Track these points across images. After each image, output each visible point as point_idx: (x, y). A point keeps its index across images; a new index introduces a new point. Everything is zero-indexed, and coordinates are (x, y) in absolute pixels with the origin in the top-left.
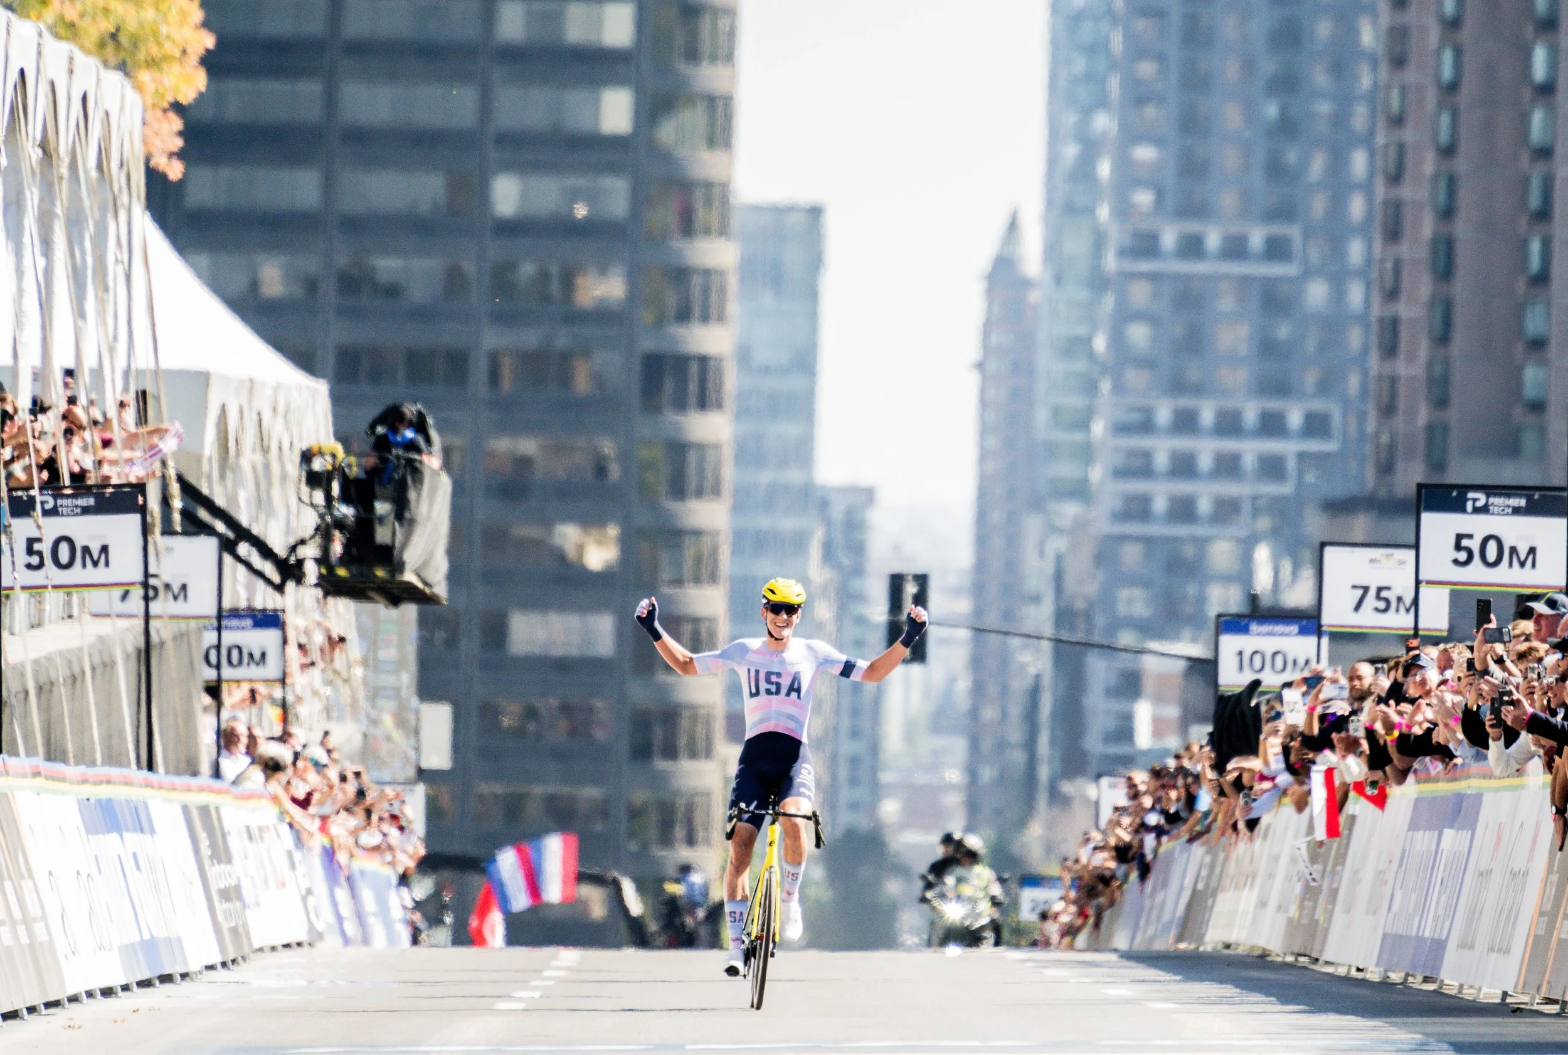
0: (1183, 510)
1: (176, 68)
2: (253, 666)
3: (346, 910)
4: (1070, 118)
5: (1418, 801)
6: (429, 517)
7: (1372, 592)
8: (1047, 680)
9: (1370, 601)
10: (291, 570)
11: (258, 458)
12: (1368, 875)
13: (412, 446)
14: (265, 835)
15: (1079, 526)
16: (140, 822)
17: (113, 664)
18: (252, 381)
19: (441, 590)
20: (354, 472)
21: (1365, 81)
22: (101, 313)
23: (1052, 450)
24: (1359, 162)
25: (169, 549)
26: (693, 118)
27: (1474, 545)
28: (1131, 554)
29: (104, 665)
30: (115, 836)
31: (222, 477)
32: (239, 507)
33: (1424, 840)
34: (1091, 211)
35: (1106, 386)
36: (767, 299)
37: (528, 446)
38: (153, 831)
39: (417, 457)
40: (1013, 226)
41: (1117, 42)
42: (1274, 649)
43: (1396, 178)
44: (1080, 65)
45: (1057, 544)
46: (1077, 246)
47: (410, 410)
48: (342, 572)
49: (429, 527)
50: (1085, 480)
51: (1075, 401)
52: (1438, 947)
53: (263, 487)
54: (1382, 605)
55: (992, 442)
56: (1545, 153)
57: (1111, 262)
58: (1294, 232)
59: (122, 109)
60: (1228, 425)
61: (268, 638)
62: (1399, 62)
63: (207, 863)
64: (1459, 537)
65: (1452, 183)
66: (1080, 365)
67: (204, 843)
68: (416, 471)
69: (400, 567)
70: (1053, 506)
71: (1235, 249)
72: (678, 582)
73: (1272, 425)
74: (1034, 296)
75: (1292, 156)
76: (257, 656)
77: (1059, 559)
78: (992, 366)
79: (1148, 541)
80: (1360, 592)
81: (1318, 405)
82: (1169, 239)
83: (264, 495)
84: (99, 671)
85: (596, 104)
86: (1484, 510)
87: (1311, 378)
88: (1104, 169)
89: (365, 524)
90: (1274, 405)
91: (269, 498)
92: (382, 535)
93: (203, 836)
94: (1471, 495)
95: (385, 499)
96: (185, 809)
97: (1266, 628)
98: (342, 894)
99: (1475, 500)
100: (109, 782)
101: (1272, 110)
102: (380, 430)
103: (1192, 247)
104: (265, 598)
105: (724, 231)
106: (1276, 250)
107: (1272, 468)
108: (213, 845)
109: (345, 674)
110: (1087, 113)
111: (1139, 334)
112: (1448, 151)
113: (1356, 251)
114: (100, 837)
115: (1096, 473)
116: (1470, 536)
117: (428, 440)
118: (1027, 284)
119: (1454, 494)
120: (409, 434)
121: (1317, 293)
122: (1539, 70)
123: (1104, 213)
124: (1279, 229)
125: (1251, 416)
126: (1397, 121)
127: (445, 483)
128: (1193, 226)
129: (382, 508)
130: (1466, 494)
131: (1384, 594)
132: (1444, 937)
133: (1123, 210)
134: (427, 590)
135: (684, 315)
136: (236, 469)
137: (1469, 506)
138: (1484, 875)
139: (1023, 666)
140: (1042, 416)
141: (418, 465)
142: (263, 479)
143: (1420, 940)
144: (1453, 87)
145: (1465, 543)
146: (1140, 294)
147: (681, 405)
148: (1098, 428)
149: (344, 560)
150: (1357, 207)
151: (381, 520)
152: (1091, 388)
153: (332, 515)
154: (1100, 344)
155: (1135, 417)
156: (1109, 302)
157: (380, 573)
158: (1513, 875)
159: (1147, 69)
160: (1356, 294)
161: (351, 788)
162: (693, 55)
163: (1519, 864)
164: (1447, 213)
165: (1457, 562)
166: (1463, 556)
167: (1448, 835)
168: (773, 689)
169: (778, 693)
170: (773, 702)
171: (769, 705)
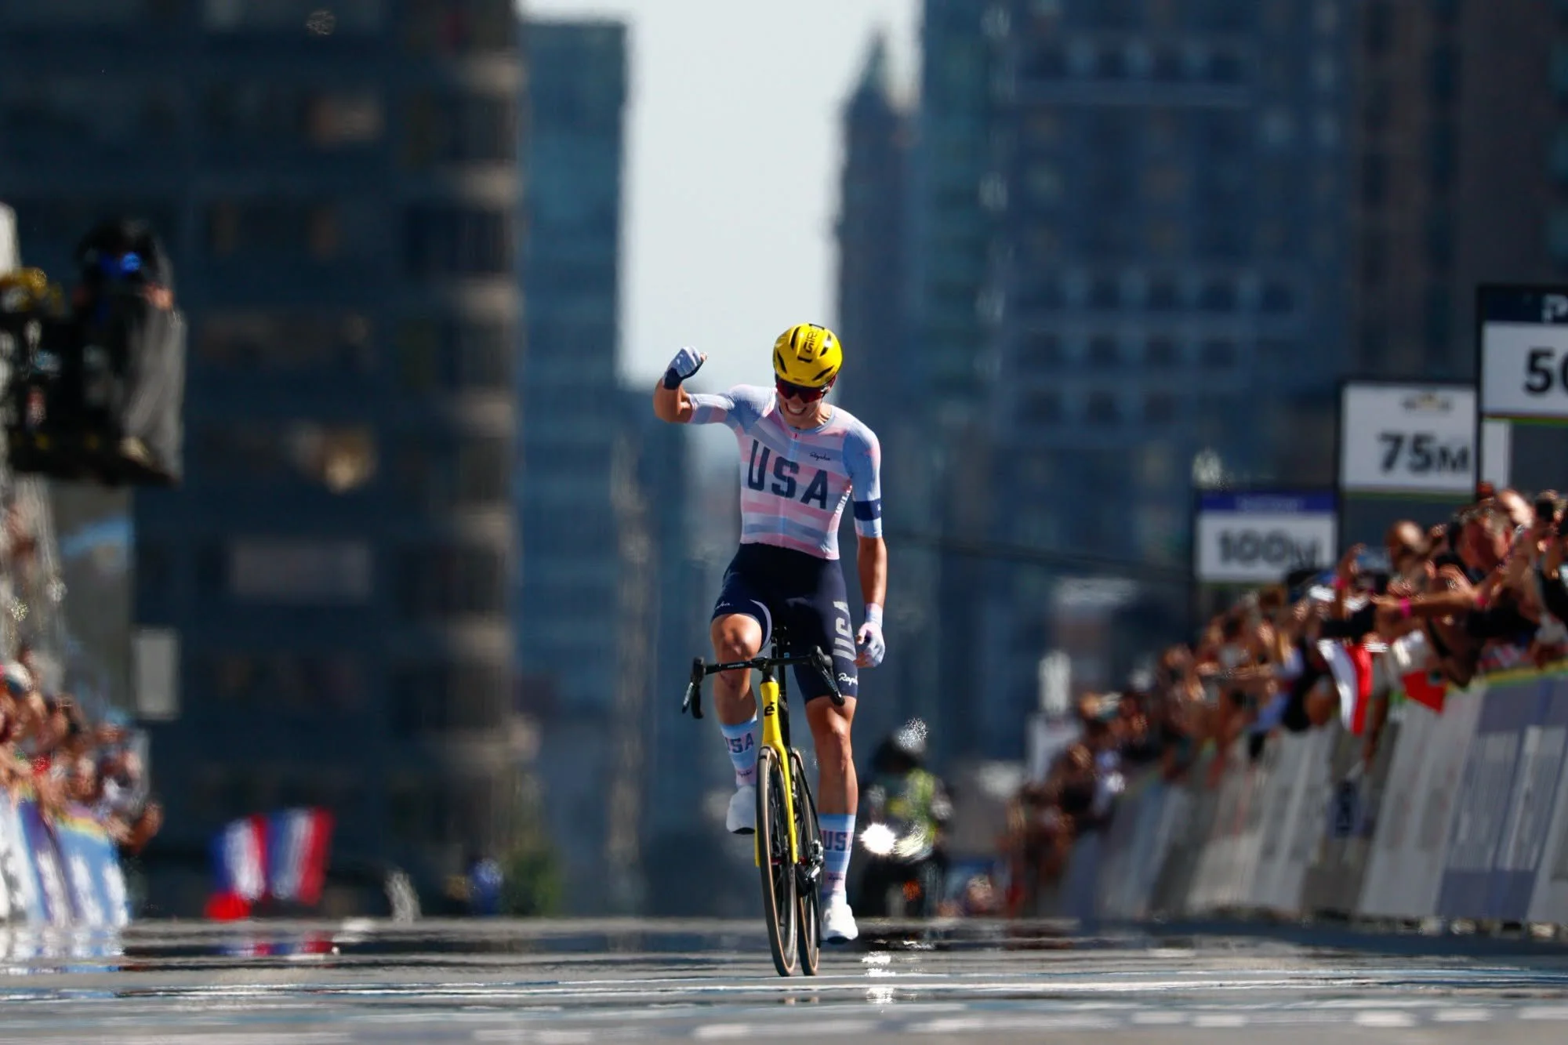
0: (1103, 411)
3: (52, 883)
5: (1489, 697)
7: (1406, 446)
9: (1405, 457)
12: (1420, 798)
13: (135, 278)
19: (173, 464)
20: (60, 307)
27: (1554, 364)
28: (1037, 472)
33: (1498, 746)
39: (141, 291)
40: (877, 54)
47: (133, 229)
48: (43, 443)
49: (158, 383)
52: (1524, 881)
54: (1420, 461)
57: (1007, 86)
58: (1246, 47)
60: (1162, 299)
64: (1534, 355)
66: (961, 223)
68: (140, 310)
69: (120, 433)
71: (1168, 69)
73: (1219, 300)
78: (858, 229)
79: (1061, 455)
80: (1389, 444)
81: (1279, 274)
87: (1270, 235)
89: (72, 378)
90: (1221, 274)
92: (95, 393)
94: (1549, 300)
95: (98, 344)
98: (47, 864)
99: (1555, 306)
103: (1111, 67)
106: (1222, 70)
107: (1218, 355)
111: (1045, 183)
113: (1325, 72)
116: (1549, 354)
117: (156, 269)
118: (897, 121)
119: (1527, 299)
120: (131, 261)
121: (1276, 128)
123: (1001, 21)
124: (1225, 43)
125: (1191, 287)
127: (177, 325)
128: (1112, 41)
129: (94, 357)
130: (1541, 299)
132: (1531, 866)
134: (156, 466)
135: (456, 151)
137: (1548, 314)
141: (141, 302)
143: (1497, 873)
145: (1543, 363)
146: (1044, 131)
147: (454, 269)
148: (993, 306)
149: (48, 425)
150: (1327, 15)
151: (94, 373)
152: (979, 255)
153: (28, 368)
154: (993, 194)
155: (1038, 286)
156: (1004, 139)
157: (93, 442)
160: (1327, 130)
161: (61, 723)
165: (1531, 389)
166: (1538, 380)
167: (1533, 735)
168: (784, 486)
169: (790, 493)
170: (782, 508)
171: (776, 511)
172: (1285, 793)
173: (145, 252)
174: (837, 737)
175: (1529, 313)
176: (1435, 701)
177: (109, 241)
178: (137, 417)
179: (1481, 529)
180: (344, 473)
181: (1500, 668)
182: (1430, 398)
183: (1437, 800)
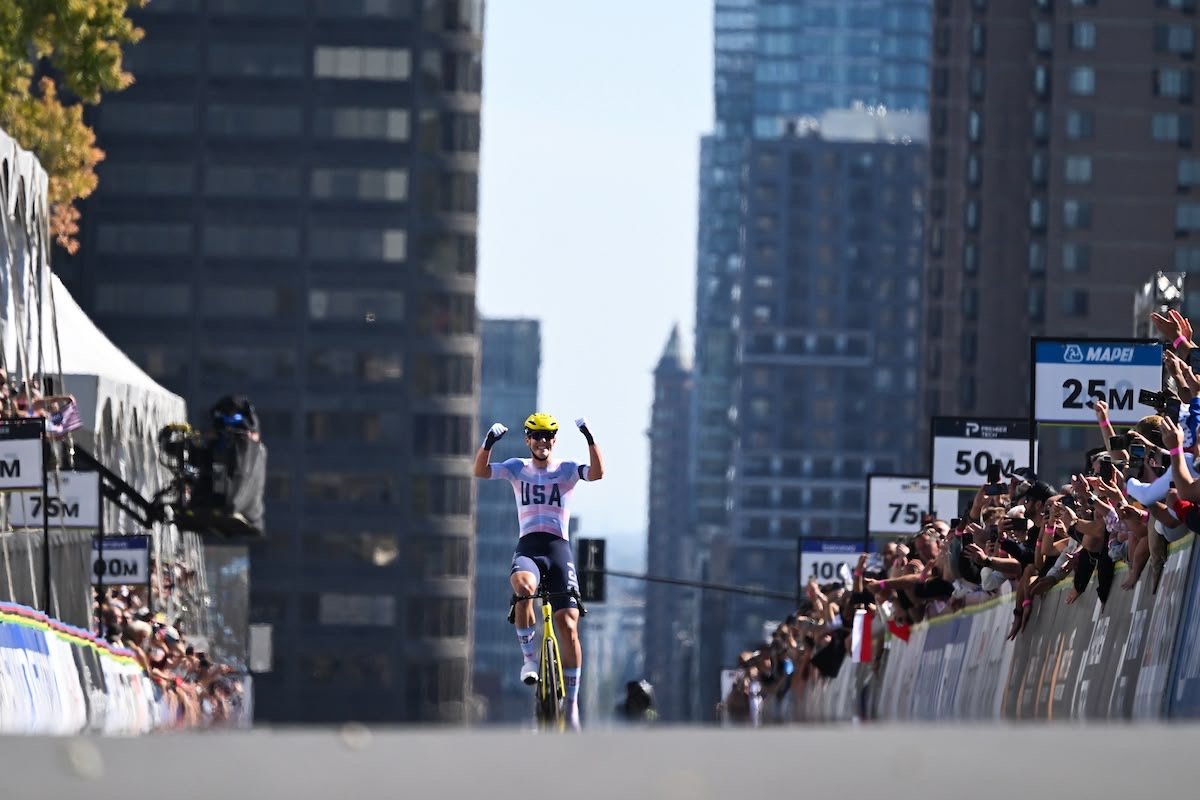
0: (789, 530)
1: (78, 175)
2: (128, 575)
4: (713, 259)
5: (930, 631)
6: (250, 475)
7: (904, 509)
8: (697, 647)
9: (902, 516)
10: (155, 512)
11: (134, 439)
13: (239, 425)
14: (133, 683)
15: (718, 541)
16: (39, 645)
17: (25, 552)
18: (129, 387)
19: (260, 525)
20: (199, 443)
21: (918, 231)
22: (18, 319)
23: (701, 489)
24: (913, 287)
25: (66, 480)
26: (448, 252)
27: (971, 458)
28: (755, 561)
29: (18, 552)
30: (20, 651)
31: (108, 451)
32: (120, 472)
33: (933, 657)
34: (727, 324)
35: (738, 444)
36: (502, 385)
37: (334, 479)
38: (47, 653)
39: (242, 432)
40: (674, 336)
41: (744, 206)
42: (839, 562)
43: (937, 293)
44: (719, 224)
45: (703, 556)
46: (717, 348)
47: (239, 401)
48: (190, 513)
49: (251, 481)
50: (723, 509)
51: (715, 455)
53: (138, 463)
54: (911, 518)
55: (659, 486)
56: (1040, 275)
57: (740, 356)
58: (868, 336)
59: (33, 176)
60: (822, 470)
61: (138, 555)
62: (938, 214)
63: (88, 688)
64: (961, 454)
65: (975, 295)
66: (718, 431)
67: (87, 674)
68: (243, 442)
69: (231, 509)
70: (700, 529)
71: (826, 347)
72: (439, 573)
74: (689, 384)
75: (867, 283)
76: (130, 567)
77: (705, 565)
78: (659, 433)
79: (767, 552)
80: (894, 509)
81: (884, 457)
82: (780, 340)
83: (138, 469)
84: (14, 555)
85: (381, 242)
86: (978, 435)
87: (880, 438)
88: (736, 293)
89: (207, 479)
90: (853, 456)
91: (142, 469)
92: (218, 487)
93: (86, 668)
94: (969, 424)
95: (219, 462)
96: (74, 647)
97: (832, 548)
99: (971, 428)
100: (16, 613)
101: (852, 252)
102: (217, 414)
103: (796, 346)
104: (139, 529)
105: (471, 330)
106: (855, 348)
108: (94, 677)
109: (196, 598)
110: (724, 257)
111: (760, 406)
112: (972, 274)
113: (910, 349)
114: (9, 650)
115: (730, 504)
116: (969, 453)
117: (252, 423)
118: (684, 376)
119: (957, 423)
120: (238, 417)
121: (883, 378)
122: (1035, 216)
123: (736, 322)
124: (857, 334)
125: (838, 464)
126: (937, 254)
127: (262, 451)
128: (796, 332)
129: (217, 468)
130: (965, 423)
131: (913, 510)
133: (749, 321)
134: (250, 526)
135: (444, 389)
136: (118, 444)
137: (968, 431)
138: (972, 671)
139: (680, 641)
140: (693, 467)
141: (243, 438)
142: (137, 452)
144: (975, 230)
145: (965, 457)
146: (760, 379)
147: (441, 450)
148: (732, 473)
149: (193, 503)
150: (911, 319)
151: (218, 476)
152: (726, 446)
153: (183, 474)
154: (733, 414)
155: (757, 465)
156: (738, 384)
157: (217, 513)
158: (991, 664)
159: (765, 223)
160: (911, 379)
162: (447, 206)
163: (995, 657)
164: (972, 316)
165: (959, 471)
166: (963, 467)
167: (949, 648)
168: (539, 499)
169: (543, 502)
170: (540, 509)
171: (537, 511)
172: (836, 696)
173: (246, 413)
174: (570, 630)
175: (959, 432)
176: (905, 635)
177: (227, 406)
178: (240, 501)
179: (925, 540)
180: (382, 558)
181: (937, 615)
182: (916, 484)
183: (905, 689)
